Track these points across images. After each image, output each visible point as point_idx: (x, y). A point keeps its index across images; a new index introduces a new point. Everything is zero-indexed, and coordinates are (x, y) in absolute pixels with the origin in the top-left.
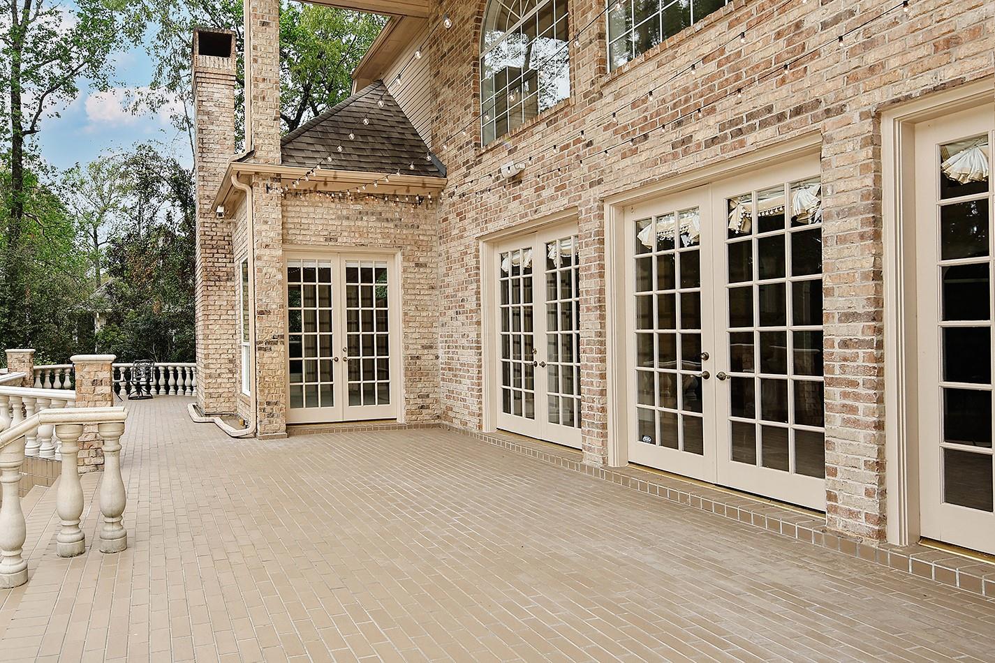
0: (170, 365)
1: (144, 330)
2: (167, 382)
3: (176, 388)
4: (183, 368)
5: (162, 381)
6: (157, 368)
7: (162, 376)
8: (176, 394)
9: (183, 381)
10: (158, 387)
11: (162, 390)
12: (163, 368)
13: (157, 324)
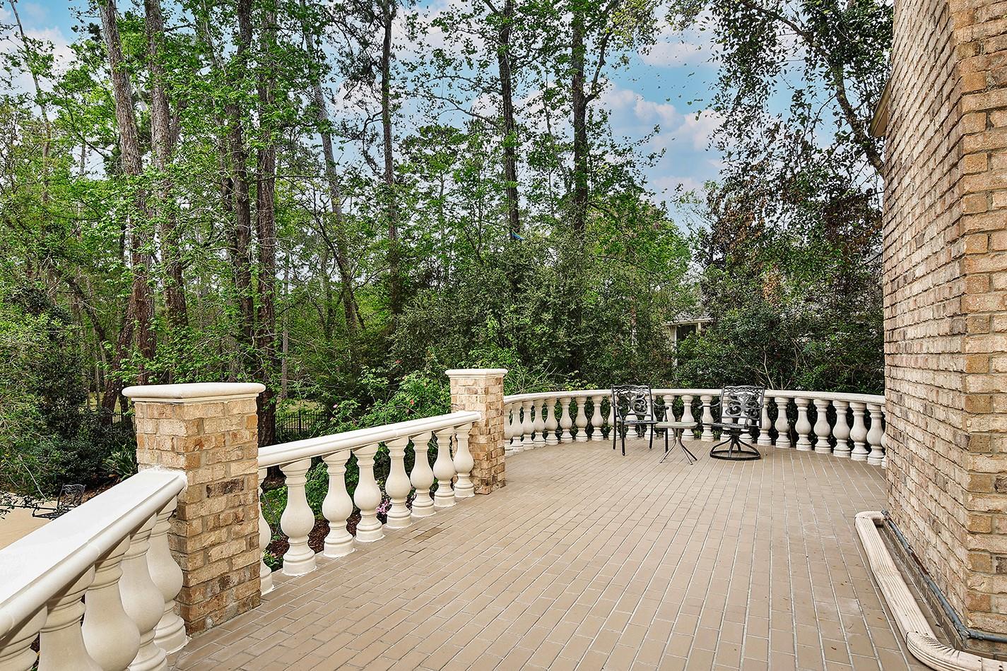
0: (800, 396)
1: (746, 334)
2: (792, 425)
3: (813, 438)
4: (831, 402)
5: (782, 423)
6: (772, 399)
7: (782, 413)
8: (813, 448)
9: (828, 426)
10: (773, 434)
11: (782, 441)
12: (785, 401)
13: (773, 323)
